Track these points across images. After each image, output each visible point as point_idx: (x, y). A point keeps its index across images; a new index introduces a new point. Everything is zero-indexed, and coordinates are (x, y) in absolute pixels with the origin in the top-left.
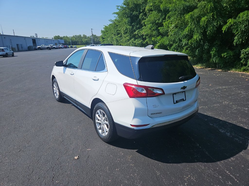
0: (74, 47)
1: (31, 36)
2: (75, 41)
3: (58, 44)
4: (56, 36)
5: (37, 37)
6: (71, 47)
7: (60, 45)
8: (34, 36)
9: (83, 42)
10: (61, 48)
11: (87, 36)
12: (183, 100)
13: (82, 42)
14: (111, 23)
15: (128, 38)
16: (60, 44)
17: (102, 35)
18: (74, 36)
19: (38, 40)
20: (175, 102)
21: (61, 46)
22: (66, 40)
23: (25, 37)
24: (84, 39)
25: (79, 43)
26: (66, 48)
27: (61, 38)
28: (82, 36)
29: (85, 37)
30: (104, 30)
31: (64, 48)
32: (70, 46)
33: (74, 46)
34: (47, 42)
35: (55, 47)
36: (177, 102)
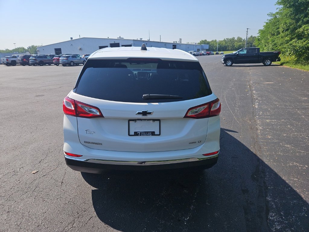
0: (221, 54)
1: (174, 42)
2: (225, 46)
3: (200, 50)
4: (202, 41)
5: (181, 42)
6: (217, 54)
7: (203, 51)
8: (176, 42)
9: (236, 46)
10: (203, 55)
11: (243, 39)
12: (153, 134)
13: (234, 46)
14: (270, 18)
15: (287, 38)
16: (203, 49)
17: (259, 36)
18: (226, 39)
19: (179, 46)
20: (132, 133)
21: (203, 53)
22: (213, 45)
23: (166, 43)
24: (236, 42)
25: (229, 48)
26: (209, 54)
27: (208, 43)
28: (236, 39)
29: (240, 40)
30: (263, 29)
31: (206, 55)
32: (215, 53)
33: (220, 52)
34: (188, 48)
35: (195, 54)
36: (136, 134)
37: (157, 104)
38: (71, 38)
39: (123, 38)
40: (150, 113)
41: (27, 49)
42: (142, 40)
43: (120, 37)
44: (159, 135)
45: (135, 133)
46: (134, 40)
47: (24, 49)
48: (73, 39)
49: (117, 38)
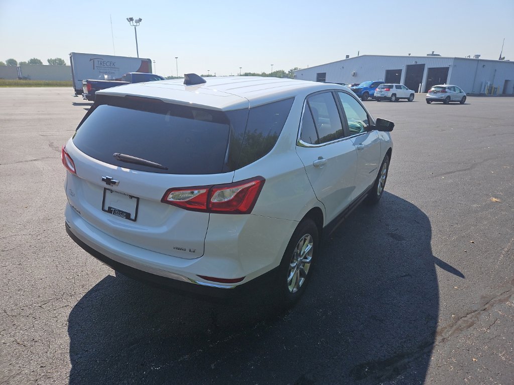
12: (128, 216)
20: (107, 209)
36: (110, 211)
37: (128, 170)
38: (348, 56)
39: (439, 55)
40: (114, 183)
41: (287, 73)
42: (480, 58)
43: (433, 52)
44: (135, 220)
45: (110, 208)
46: (456, 59)
47: (283, 72)
48: (350, 57)
49: (426, 56)
